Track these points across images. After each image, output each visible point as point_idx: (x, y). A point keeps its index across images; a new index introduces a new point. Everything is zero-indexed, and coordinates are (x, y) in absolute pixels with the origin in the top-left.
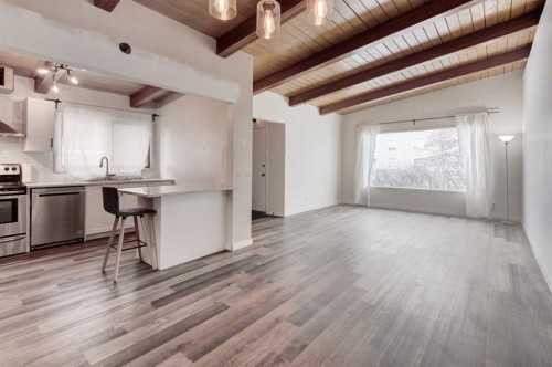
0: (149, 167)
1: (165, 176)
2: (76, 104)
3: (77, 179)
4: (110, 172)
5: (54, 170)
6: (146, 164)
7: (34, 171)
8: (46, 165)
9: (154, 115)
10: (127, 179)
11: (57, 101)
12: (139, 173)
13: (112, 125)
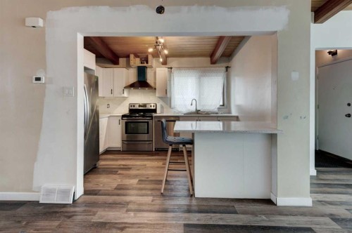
0: (223, 105)
1: (234, 113)
2: (179, 68)
3: (180, 112)
4: (198, 109)
5: (170, 107)
6: (221, 103)
7: (162, 107)
8: (167, 104)
9: (227, 67)
10: (207, 113)
11: (171, 68)
12: (216, 110)
13: (199, 78)
